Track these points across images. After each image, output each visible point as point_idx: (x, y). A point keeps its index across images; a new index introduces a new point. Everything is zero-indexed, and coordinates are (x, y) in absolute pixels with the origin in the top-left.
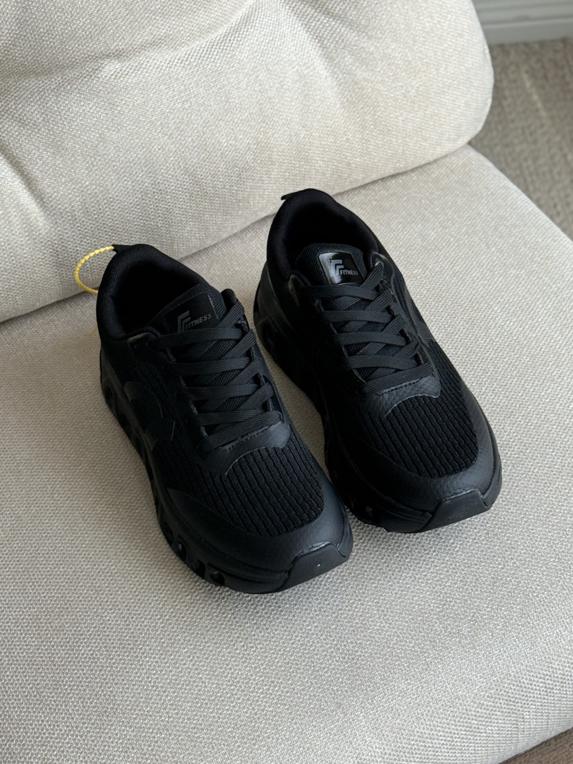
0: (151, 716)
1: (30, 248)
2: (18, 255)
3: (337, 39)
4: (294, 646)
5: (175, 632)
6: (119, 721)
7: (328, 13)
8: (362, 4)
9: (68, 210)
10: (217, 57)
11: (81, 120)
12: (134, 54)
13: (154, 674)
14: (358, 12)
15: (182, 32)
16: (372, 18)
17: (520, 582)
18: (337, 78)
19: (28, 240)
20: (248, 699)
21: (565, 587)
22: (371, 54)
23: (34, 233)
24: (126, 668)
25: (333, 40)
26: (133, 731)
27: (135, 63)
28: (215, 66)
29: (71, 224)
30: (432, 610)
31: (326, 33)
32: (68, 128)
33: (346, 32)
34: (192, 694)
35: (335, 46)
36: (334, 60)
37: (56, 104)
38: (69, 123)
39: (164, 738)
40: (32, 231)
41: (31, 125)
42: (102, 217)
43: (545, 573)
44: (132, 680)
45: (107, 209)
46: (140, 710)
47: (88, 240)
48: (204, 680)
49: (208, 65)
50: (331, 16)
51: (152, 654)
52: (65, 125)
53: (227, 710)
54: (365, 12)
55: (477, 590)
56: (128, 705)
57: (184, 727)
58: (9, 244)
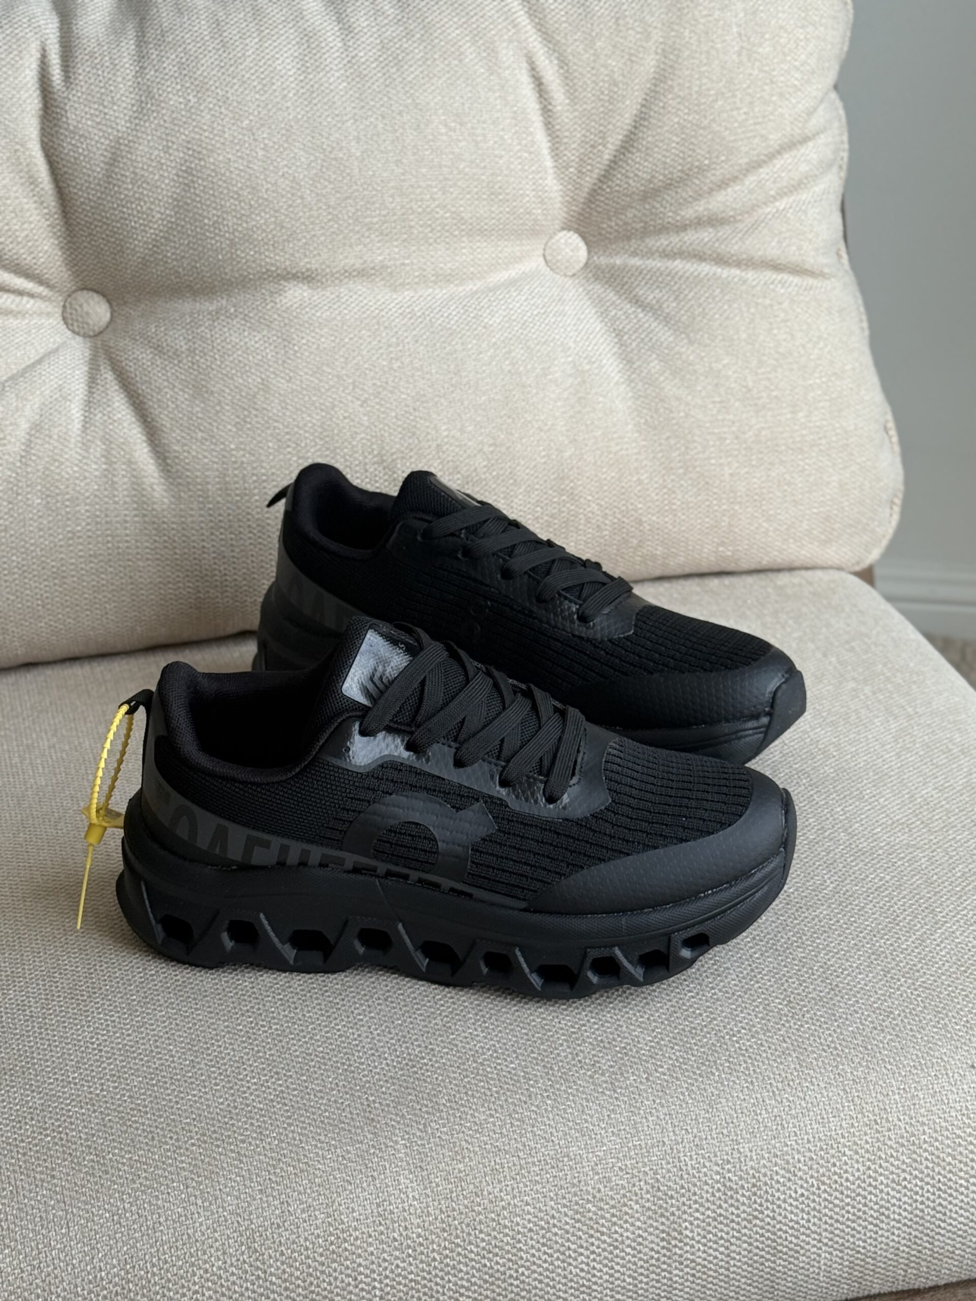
0: (75, 1084)
1: (135, 528)
2: (117, 536)
3: (642, 336)
4: (329, 1035)
5: (157, 990)
6: (26, 1084)
7: (637, 302)
8: (687, 295)
9: (199, 480)
10: (454, 313)
11: (240, 356)
12: (333, 282)
13: (103, 1035)
14: (678, 304)
15: (408, 268)
16: (699, 315)
17: (715, 1019)
18: (634, 388)
19: (136, 516)
20: (231, 1088)
21: (787, 1040)
22: (690, 364)
23: (145, 506)
24: (64, 1022)
25: (637, 337)
26: (40, 1099)
27: (332, 293)
28: (449, 323)
29: (200, 502)
30: (562, 1029)
31: (628, 327)
32: (218, 363)
33: (657, 330)
34: (149, 1067)
35: (637, 346)
36: (634, 363)
37: (211, 330)
38: (221, 356)
39: (83, 1114)
40: (145, 503)
41: (170, 354)
42: (248, 501)
43: (760, 1015)
44: (67, 1038)
45: (256, 491)
46: (63, 1075)
47: (221, 534)
48: (174, 1053)
49: (438, 319)
50: (640, 306)
51: (111, 1011)
52: (216, 359)
53: (194, 1096)
54: (688, 305)
55: (642, 1017)
56: (48, 1066)
57: (120, 1106)
58: (107, 516)
